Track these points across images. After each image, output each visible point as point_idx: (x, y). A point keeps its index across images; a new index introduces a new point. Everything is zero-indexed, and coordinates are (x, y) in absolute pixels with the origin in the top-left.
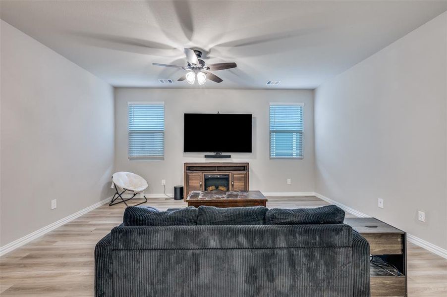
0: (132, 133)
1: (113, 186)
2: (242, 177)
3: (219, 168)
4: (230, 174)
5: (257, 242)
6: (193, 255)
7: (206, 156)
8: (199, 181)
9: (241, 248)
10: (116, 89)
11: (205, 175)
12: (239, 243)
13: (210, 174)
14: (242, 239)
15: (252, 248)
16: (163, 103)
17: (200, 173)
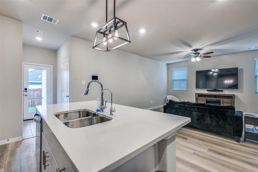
0: (174, 80)
1: (167, 100)
2: (229, 102)
3: (215, 96)
4: (221, 100)
5: (200, 110)
6: (183, 111)
7: (207, 90)
8: (203, 102)
9: (195, 111)
10: (168, 64)
11: (206, 99)
12: (195, 110)
13: (209, 99)
14: (196, 109)
15: (199, 112)
16: (186, 67)
17: (203, 98)
